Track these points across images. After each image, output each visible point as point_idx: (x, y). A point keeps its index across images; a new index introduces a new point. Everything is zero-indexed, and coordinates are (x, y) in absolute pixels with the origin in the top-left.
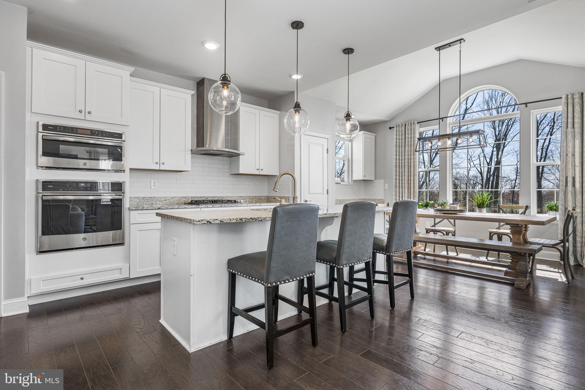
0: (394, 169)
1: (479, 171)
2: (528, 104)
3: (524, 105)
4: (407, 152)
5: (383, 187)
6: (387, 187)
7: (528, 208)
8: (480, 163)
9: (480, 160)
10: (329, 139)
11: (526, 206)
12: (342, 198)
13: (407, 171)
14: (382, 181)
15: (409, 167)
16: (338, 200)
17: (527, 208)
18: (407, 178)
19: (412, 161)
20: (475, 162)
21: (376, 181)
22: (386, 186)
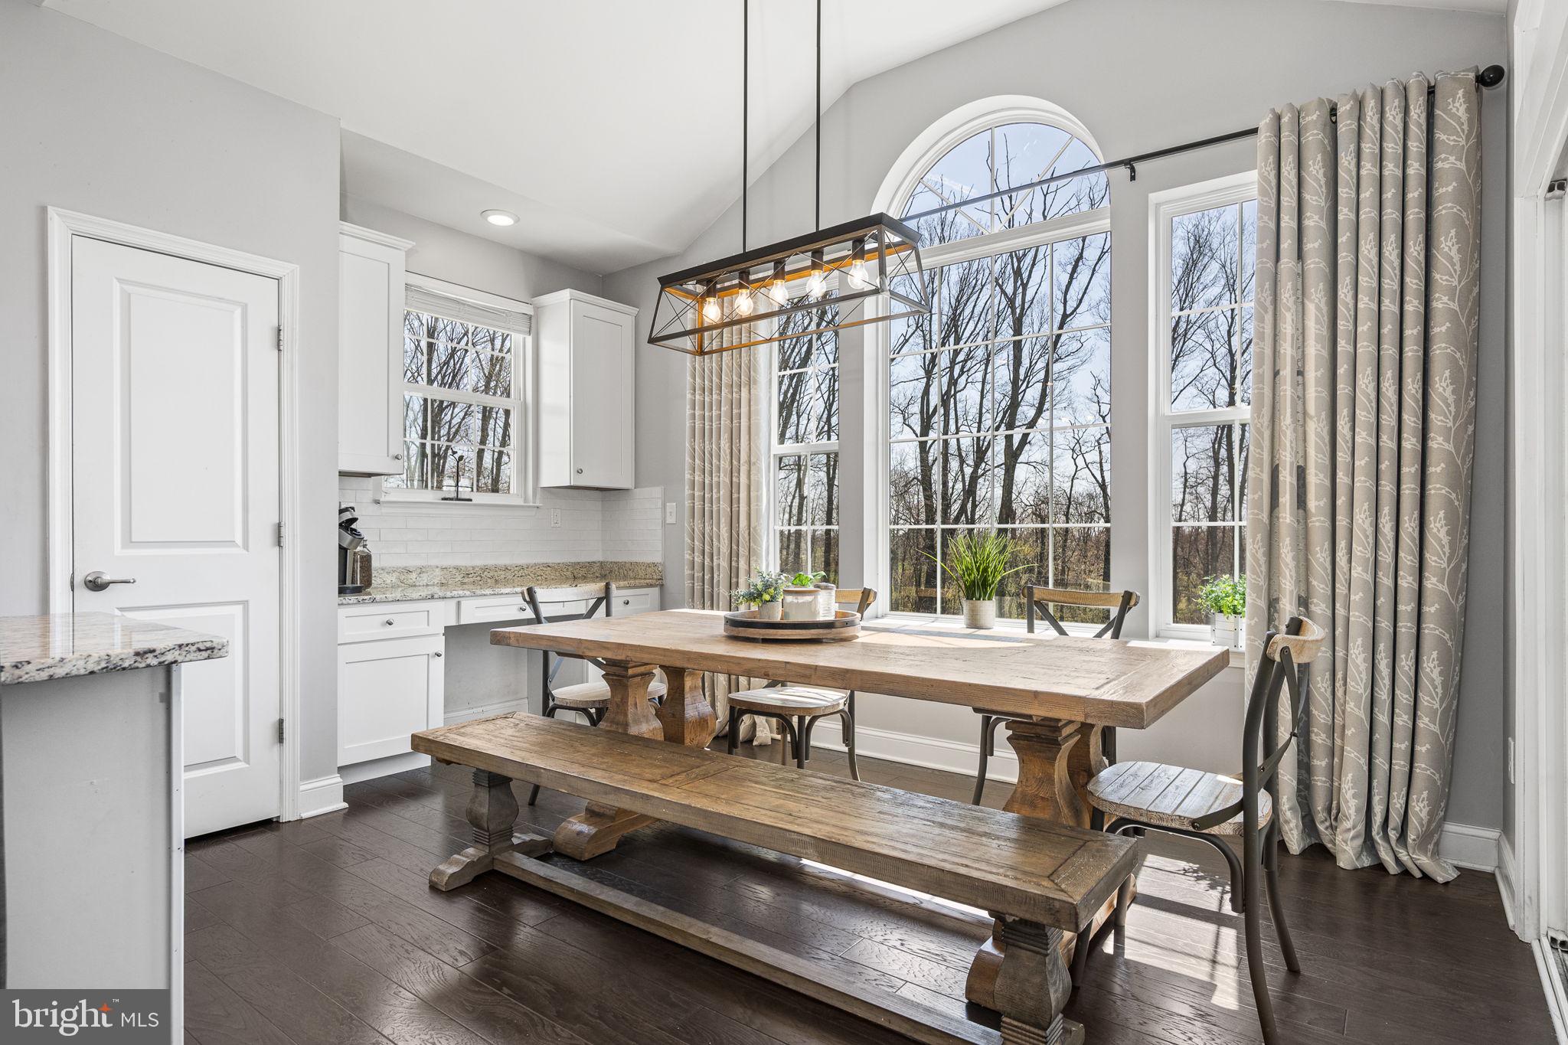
0: (687, 445)
1: (1097, 481)
2: (1138, 166)
3: (1124, 172)
4: (727, 376)
5: (658, 514)
6: (674, 514)
7: (1132, 602)
8: (1101, 460)
9: (1100, 452)
10: (285, 284)
11: (1126, 592)
12: (479, 562)
13: (728, 451)
14: (657, 492)
15: (734, 437)
16: (457, 568)
17: (1128, 603)
18: (728, 480)
19: (744, 410)
20: (1089, 457)
21: (637, 490)
22: (668, 510)
